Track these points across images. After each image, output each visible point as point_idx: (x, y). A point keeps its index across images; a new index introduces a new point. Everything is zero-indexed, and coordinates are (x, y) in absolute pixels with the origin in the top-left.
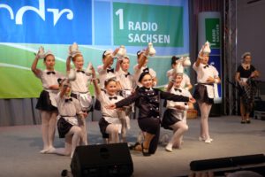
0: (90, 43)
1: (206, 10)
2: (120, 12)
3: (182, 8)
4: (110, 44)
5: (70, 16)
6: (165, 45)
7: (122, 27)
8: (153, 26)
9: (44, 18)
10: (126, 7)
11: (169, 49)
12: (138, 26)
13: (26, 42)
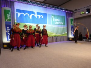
0: (47, 24)
1: (70, 17)
2: (53, 17)
3: (65, 17)
4: (51, 24)
5: (42, 17)
6: (62, 25)
7: (53, 20)
8: (59, 20)
9: (36, 17)
10: (54, 15)
11: (63, 26)
12: (57, 20)
13: (33, 23)
